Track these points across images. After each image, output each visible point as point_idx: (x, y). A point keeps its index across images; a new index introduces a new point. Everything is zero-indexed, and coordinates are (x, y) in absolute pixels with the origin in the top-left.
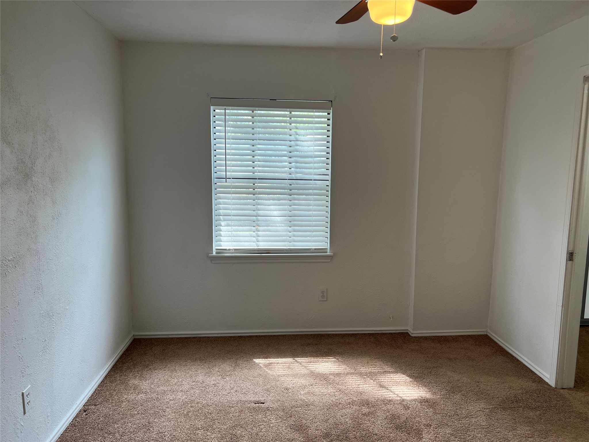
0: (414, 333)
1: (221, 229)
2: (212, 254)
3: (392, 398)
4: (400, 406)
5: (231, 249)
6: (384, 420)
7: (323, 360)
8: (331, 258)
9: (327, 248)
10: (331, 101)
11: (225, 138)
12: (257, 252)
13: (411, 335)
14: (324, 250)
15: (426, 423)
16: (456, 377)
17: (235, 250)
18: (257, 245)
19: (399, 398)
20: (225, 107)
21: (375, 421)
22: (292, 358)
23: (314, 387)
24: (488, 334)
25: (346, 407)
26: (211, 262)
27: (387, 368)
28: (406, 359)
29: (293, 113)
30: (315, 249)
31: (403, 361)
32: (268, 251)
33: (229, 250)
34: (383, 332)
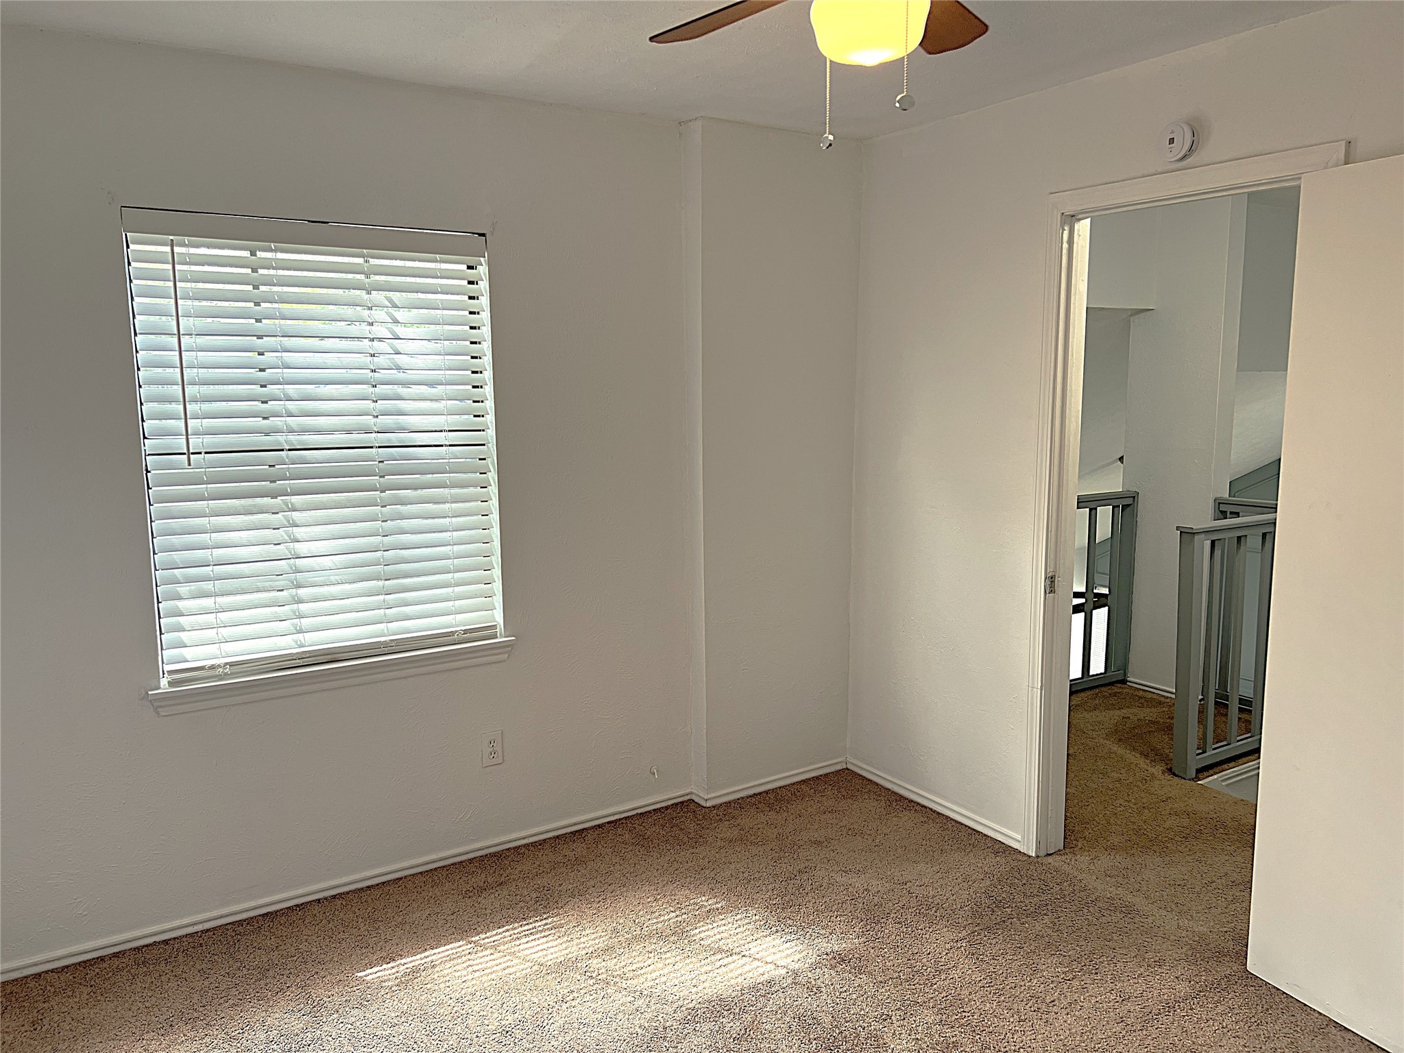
0: (710, 797)
1: (180, 607)
2: (159, 688)
3: (767, 974)
4: (798, 991)
5: (219, 666)
6: (790, 1039)
7: (546, 924)
8: (510, 649)
9: (496, 625)
10: (483, 235)
11: (176, 332)
12: (301, 662)
13: (703, 804)
14: (488, 631)
15: (876, 1014)
16: (858, 882)
17: (232, 664)
18: (297, 644)
19: (783, 971)
20: (171, 237)
21: (772, 1046)
22: (462, 939)
23: (573, 1003)
24: (850, 767)
25: (684, 1033)
26: (158, 713)
27: (706, 901)
28: (732, 867)
29: (373, 261)
30: (466, 632)
31: (728, 873)
32: (331, 656)
33: (212, 667)
34: (639, 811)
